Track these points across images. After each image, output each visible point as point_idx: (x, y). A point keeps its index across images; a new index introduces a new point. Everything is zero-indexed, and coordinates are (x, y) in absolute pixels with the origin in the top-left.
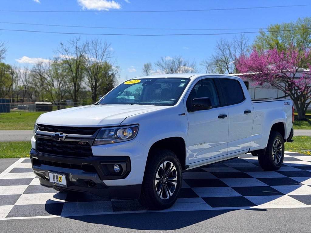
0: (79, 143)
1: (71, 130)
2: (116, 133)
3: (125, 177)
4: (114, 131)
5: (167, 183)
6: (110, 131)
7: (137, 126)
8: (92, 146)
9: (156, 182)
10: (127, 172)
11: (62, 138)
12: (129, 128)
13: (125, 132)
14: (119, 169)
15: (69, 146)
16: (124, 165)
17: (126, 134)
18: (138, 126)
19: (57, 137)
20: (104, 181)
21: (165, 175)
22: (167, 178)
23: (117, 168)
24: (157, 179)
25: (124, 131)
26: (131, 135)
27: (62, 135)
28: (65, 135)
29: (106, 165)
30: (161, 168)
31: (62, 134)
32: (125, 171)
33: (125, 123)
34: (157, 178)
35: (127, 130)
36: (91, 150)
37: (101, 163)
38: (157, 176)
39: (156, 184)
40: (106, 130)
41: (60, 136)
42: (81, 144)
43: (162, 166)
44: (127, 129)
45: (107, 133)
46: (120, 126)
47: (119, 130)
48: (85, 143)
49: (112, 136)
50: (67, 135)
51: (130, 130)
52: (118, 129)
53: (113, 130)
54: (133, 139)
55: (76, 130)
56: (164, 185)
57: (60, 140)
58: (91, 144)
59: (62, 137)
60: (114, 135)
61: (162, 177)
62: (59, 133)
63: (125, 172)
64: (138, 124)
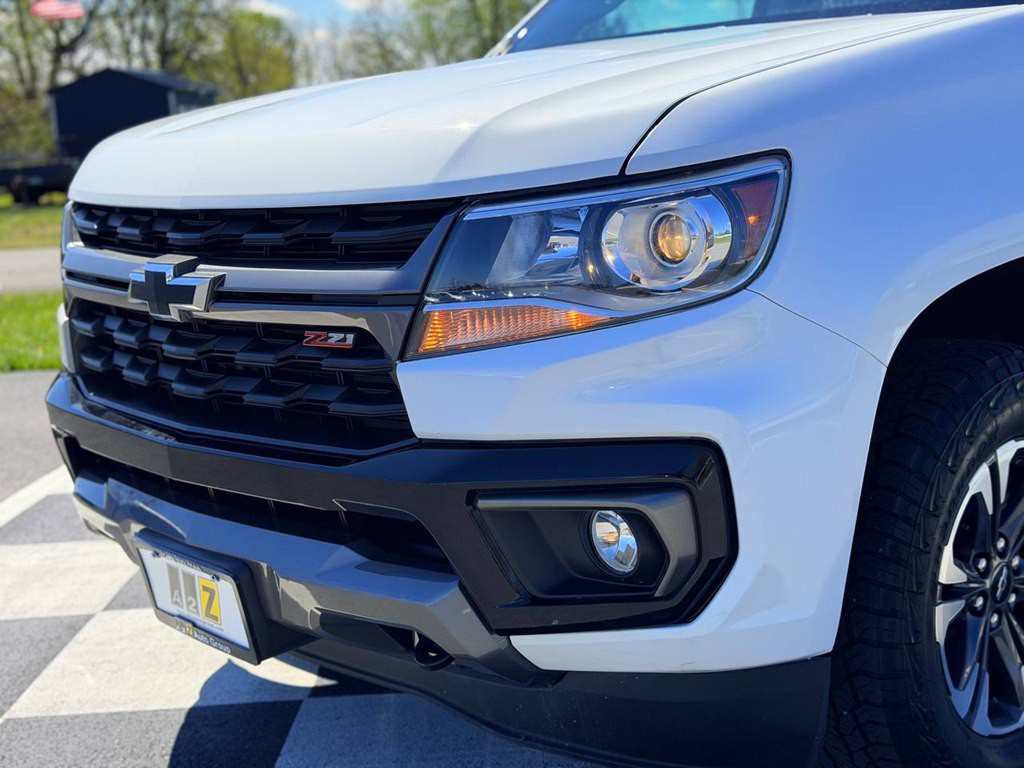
0: (310, 335)
1: (249, 237)
2: (592, 245)
3: (685, 608)
4: (577, 228)
5: (1013, 598)
6: (546, 227)
7: (774, 175)
8: (402, 358)
9: (943, 615)
10: (703, 566)
11: (191, 303)
12: (707, 190)
13: (672, 232)
14: (634, 546)
15: (243, 358)
16: (672, 518)
17: (676, 243)
18: (781, 171)
19: (157, 289)
20: (517, 641)
21: (1001, 544)
22: (1016, 562)
23: (614, 538)
24: (950, 592)
25: (663, 220)
26: (719, 252)
27: (185, 280)
28: (207, 272)
29: (524, 515)
30: (977, 499)
31: (190, 267)
32: (681, 562)
33: (663, 148)
34: (945, 587)
35: (686, 209)
36: (396, 396)
37: (482, 504)
38: (949, 572)
39: (940, 634)
40: (507, 221)
41: (179, 281)
42: (318, 343)
43: (980, 482)
44: (688, 202)
45: (519, 240)
46: (622, 180)
47: (616, 219)
48: (350, 338)
49: (564, 266)
50: (219, 281)
51: (708, 207)
52: (608, 209)
53: (570, 215)
54: (744, 286)
55: (276, 237)
56: (995, 619)
57: (181, 312)
58: (391, 342)
59: (187, 293)
60: (578, 261)
61: (983, 564)
62: (167, 263)
63: (687, 567)
64: (782, 155)
